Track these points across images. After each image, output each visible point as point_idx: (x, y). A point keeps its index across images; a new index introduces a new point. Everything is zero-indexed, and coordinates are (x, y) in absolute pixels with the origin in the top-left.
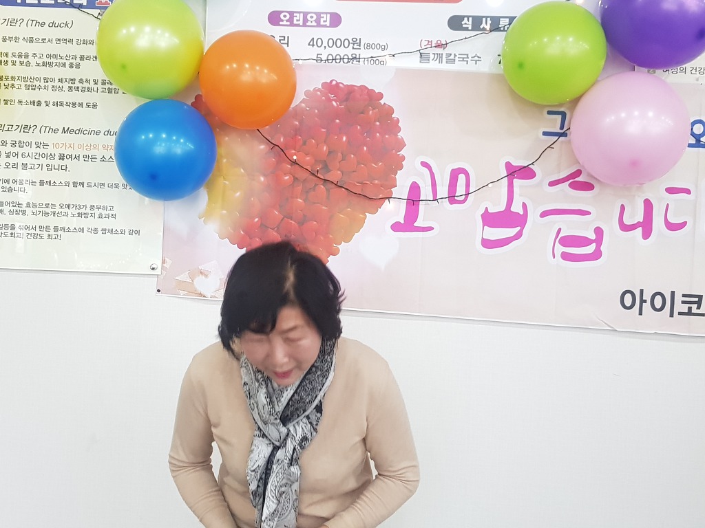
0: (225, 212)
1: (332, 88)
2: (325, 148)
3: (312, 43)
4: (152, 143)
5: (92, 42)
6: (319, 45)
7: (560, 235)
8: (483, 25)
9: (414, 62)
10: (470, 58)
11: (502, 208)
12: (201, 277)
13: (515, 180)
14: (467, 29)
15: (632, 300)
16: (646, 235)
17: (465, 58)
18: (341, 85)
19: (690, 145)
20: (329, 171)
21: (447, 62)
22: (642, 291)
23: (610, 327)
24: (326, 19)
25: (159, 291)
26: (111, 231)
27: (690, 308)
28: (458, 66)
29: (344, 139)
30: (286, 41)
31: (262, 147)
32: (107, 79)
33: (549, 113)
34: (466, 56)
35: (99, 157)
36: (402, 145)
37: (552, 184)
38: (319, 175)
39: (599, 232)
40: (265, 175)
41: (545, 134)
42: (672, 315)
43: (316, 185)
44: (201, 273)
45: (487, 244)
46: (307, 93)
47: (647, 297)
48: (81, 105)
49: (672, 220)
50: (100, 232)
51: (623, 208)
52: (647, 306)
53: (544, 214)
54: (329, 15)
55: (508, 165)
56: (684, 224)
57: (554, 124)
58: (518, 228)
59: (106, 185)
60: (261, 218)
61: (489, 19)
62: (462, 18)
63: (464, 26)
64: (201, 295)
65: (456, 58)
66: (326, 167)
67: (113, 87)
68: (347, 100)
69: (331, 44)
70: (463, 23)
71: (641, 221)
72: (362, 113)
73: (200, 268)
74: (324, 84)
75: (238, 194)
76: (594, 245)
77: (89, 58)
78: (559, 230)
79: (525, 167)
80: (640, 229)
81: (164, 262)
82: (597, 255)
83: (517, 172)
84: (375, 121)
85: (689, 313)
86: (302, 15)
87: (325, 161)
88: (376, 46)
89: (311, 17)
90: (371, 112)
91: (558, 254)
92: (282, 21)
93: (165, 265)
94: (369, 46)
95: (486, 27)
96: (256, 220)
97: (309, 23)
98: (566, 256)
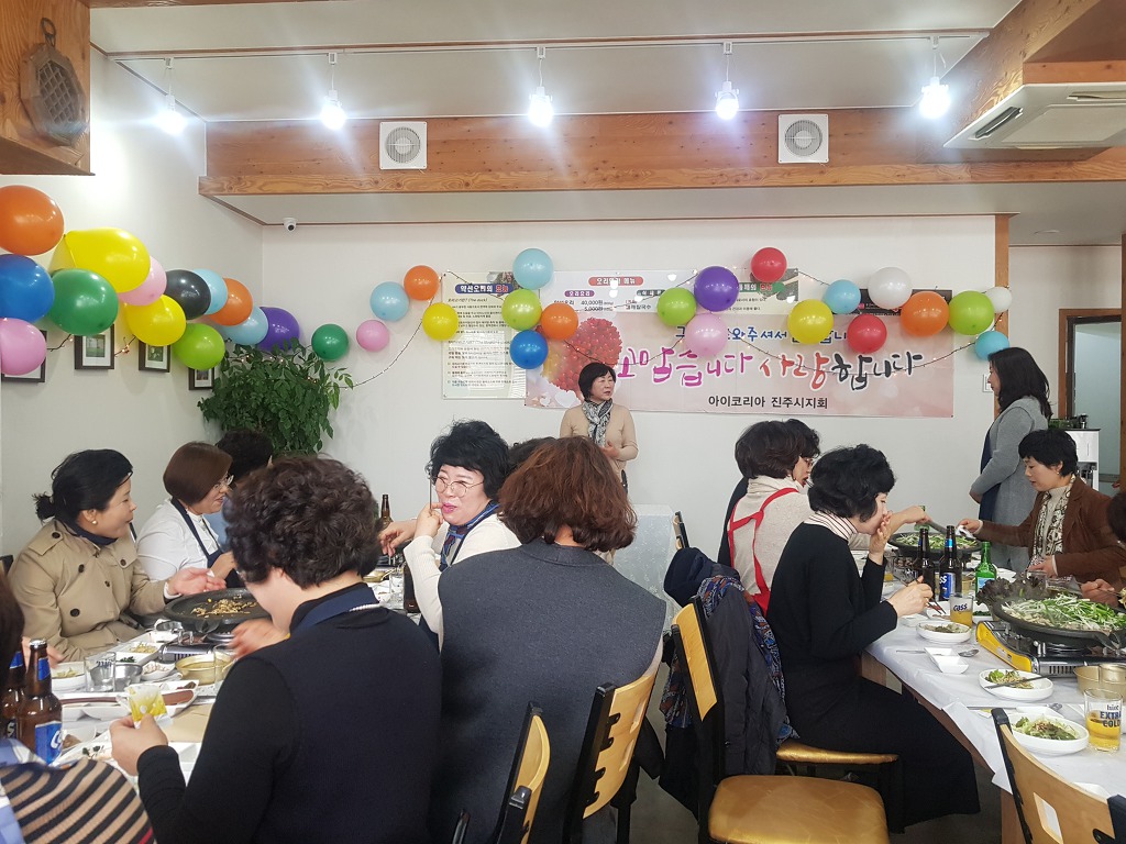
0: (551, 372)
1: (592, 320)
2: (590, 345)
3: (583, 303)
4: (525, 348)
5: (495, 307)
6: (586, 304)
9: (624, 309)
10: (646, 307)
11: (661, 366)
12: (543, 399)
13: (666, 355)
15: (714, 400)
16: (718, 374)
18: (595, 319)
19: (734, 338)
21: (637, 309)
22: (717, 397)
23: (705, 411)
24: (588, 293)
25: (526, 405)
27: (736, 403)
28: (642, 310)
29: (597, 341)
30: (572, 304)
31: (565, 345)
32: (503, 322)
33: (679, 328)
35: (503, 353)
36: (621, 342)
37: (680, 356)
39: (700, 374)
40: (566, 357)
41: (677, 336)
42: (729, 406)
45: (656, 380)
46: (582, 323)
47: (719, 399)
48: (492, 332)
49: (728, 368)
51: (709, 364)
52: (719, 403)
53: (678, 368)
55: (663, 349)
56: (732, 370)
57: (680, 332)
58: (668, 374)
59: (505, 363)
60: (565, 374)
61: (653, 291)
62: (642, 291)
63: (643, 294)
64: (542, 406)
65: (641, 307)
66: (591, 353)
68: (598, 325)
69: (590, 303)
71: (716, 369)
72: (604, 330)
73: (542, 395)
74: (589, 319)
75: (556, 365)
76: (698, 379)
77: (495, 313)
78: (684, 374)
79: (669, 350)
80: (715, 373)
82: (699, 383)
84: (610, 333)
86: (578, 292)
88: (609, 303)
90: (608, 330)
91: (684, 383)
92: (571, 295)
93: (527, 395)
94: (606, 303)
95: (652, 294)
97: (581, 295)
98: (687, 384)
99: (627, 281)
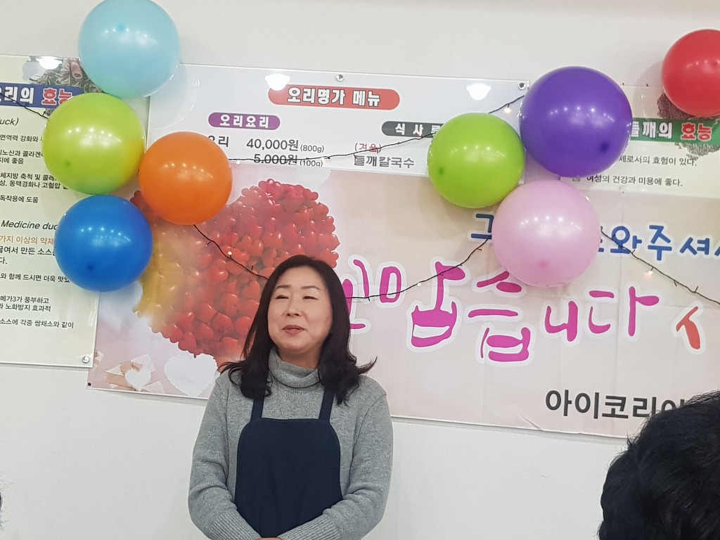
0: (159, 306)
1: (268, 187)
2: (260, 245)
3: (251, 144)
4: (91, 237)
5: (36, 139)
6: (258, 146)
7: (489, 335)
8: (416, 131)
9: (349, 165)
10: (403, 162)
11: (432, 307)
12: (133, 371)
13: (445, 280)
14: (400, 134)
15: (558, 401)
16: (572, 336)
17: (397, 162)
18: (278, 184)
19: (613, 251)
20: (263, 267)
21: (381, 166)
22: (567, 392)
23: (537, 427)
24: (265, 122)
25: (89, 384)
26: (44, 324)
27: (613, 410)
28: (392, 169)
29: (280, 236)
30: (225, 142)
31: (199, 242)
32: (49, 175)
33: (478, 216)
34: (399, 160)
35: (37, 250)
36: (335, 243)
37: (481, 285)
38: (253, 271)
39: (526, 332)
40: (200, 270)
41: (474, 236)
42: (596, 417)
43: (250, 281)
44: (133, 366)
45: (417, 342)
46: (244, 191)
47: (572, 398)
48: (22, 199)
49: (596, 322)
50: (34, 324)
51: (549, 310)
52: (572, 407)
53: (472, 314)
54: (267, 118)
55: (438, 265)
56: (608, 327)
57: (482, 227)
58: (448, 327)
59: (42, 278)
60: (195, 313)
61: (421, 126)
62: (396, 124)
63: (397, 131)
64: (131, 388)
65: (390, 162)
66: (261, 263)
67: (55, 182)
68: (282, 198)
69: (269, 145)
70: (396, 128)
71: (567, 323)
72: (297, 212)
73: (132, 361)
74: (261, 183)
75: (173, 288)
76: (521, 345)
77: (32, 154)
78: (488, 330)
79: (454, 268)
80: (565, 332)
81: (96, 355)
82: (523, 356)
83: (447, 273)
84: (310, 220)
85: (613, 415)
86: (241, 117)
87: (260, 258)
88: (312, 148)
89: (251, 119)
90: (306, 211)
91: (486, 354)
92: (223, 122)
93: (97, 358)
94: (305, 148)
95: (418, 133)
96: (190, 314)
97: (248, 125)
98: (493, 356)
99: (359, 98)
